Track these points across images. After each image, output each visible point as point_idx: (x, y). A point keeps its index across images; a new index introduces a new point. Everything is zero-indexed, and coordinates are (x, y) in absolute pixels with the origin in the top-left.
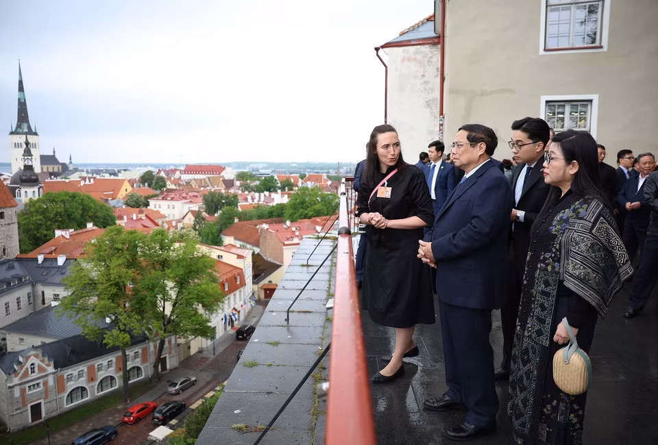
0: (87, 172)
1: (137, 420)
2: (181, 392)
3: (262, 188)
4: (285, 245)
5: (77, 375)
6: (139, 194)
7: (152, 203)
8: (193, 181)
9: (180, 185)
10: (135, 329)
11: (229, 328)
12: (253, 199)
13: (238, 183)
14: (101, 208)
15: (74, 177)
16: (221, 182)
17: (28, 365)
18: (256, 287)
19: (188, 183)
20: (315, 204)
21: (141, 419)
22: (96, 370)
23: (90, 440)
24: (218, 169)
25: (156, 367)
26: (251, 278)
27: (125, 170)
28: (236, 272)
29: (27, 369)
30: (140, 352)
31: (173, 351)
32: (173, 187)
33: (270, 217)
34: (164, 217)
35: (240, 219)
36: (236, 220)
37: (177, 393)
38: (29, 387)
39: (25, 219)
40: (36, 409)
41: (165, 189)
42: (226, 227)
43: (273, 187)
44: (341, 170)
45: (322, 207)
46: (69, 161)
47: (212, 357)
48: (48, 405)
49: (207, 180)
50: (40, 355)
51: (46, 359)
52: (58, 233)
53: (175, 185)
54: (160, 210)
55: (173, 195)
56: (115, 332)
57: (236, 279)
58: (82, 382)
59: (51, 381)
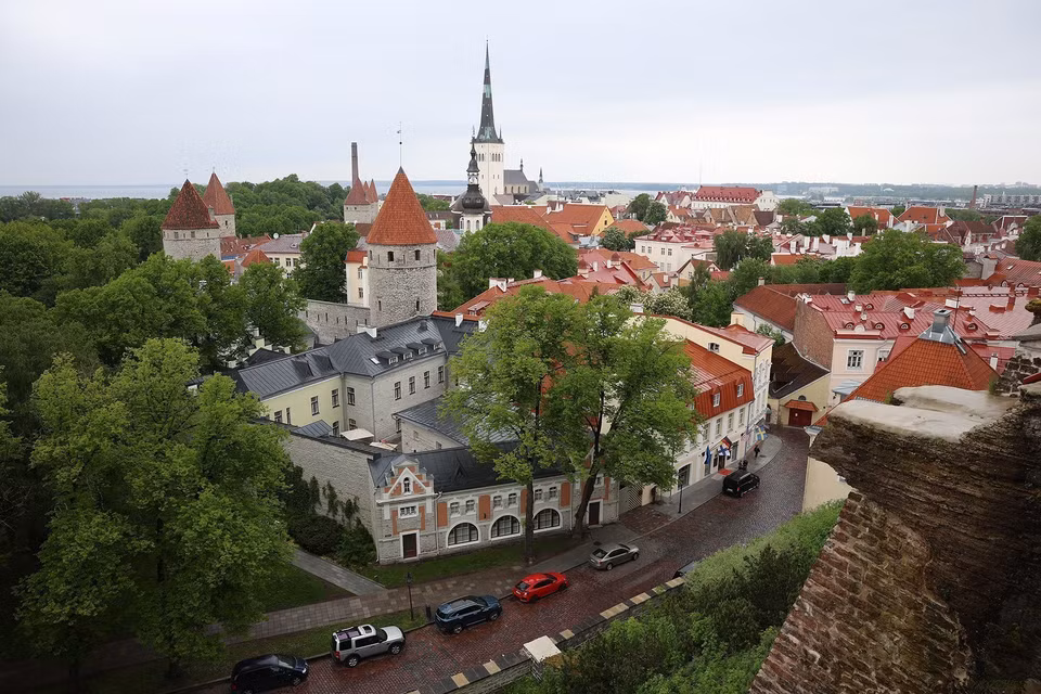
0: (559, 194)
1: (534, 599)
2: (610, 567)
3: (819, 227)
4: (837, 336)
5: (464, 506)
6: (621, 229)
7: (639, 244)
8: (708, 213)
9: (687, 218)
10: (542, 457)
11: (714, 470)
12: (799, 246)
13: (779, 218)
14: (560, 249)
15: (541, 202)
16: (752, 215)
17: (401, 479)
18: (775, 403)
19: (700, 215)
20: (912, 264)
21: (539, 599)
22: (492, 504)
23: (461, 612)
24: (749, 193)
25: (579, 516)
26: (767, 387)
27: (610, 193)
28: (737, 377)
29: (400, 484)
30: (559, 488)
31: (611, 496)
32: (677, 220)
33: (822, 279)
34: (654, 266)
35: (768, 280)
36: (761, 282)
37: (604, 568)
38: (402, 509)
39: (459, 260)
40: (410, 541)
41: (662, 223)
42: (743, 292)
43: (840, 227)
44: (980, 201)
45: (925, 269)
46: (539, 178)
47: (676, 516)
48: (424, 539)
49: (731, 212)
50: (417, 468)
51: (424, 475)
52: (493, 283)
53: (680, 217)
54: (649, 255)
55: (670, 233)
56: (510, 458)
57: (736, 388)
58: (471, 517)
59: (429, 509)
